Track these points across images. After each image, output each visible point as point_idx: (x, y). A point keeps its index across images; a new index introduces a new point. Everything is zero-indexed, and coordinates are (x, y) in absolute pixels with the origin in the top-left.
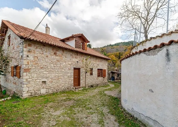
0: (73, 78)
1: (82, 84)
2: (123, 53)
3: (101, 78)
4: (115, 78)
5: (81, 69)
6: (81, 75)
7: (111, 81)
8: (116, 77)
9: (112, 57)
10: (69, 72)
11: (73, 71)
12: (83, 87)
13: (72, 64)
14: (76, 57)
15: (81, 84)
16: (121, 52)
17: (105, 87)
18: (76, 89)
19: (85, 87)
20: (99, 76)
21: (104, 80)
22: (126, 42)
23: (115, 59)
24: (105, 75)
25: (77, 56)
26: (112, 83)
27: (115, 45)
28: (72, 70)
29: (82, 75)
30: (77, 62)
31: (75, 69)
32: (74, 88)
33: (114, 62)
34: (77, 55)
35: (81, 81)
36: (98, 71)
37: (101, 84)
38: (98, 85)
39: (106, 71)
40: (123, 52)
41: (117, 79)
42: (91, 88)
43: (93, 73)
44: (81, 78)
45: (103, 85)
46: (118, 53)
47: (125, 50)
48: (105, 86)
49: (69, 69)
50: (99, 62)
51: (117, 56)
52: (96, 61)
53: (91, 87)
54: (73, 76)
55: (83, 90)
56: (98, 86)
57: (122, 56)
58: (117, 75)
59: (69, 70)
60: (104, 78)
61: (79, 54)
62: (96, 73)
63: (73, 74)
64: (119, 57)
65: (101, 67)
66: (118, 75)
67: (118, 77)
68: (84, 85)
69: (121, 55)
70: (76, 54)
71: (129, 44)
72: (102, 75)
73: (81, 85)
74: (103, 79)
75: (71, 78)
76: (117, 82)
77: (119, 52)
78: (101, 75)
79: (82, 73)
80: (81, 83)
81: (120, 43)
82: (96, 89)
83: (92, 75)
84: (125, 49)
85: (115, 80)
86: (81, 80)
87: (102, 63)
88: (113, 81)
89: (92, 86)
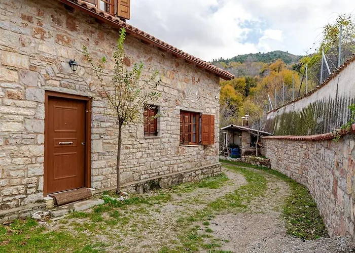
0: (40, 150)
1: (101, 177)
2: (256, 80)
3: (193, 150)
4: (243, 150)
5: (95, 103)
6: (94, 130)
7: (229, 158)
8: (244, 147)
9: (228, 90)
10: (12, 110)
11: (43, 106)
12: (105, 193)
13: (33, 68)
14: (59, 38)
15: (94, 179)
16: (250, 77)
17: (212, 186)
18: (56, 205)
19: (118, 193)
20: (185, 139)
21: (208, 158)
22: (262, 53)
23: (235, 97)
24: (209, 137)
25: (74, 34)
26: (234, 168)
27: (235, 59)
28: (33, 104)
29: (100, 134)
30: (71, 63)
31: (53, 98)
32: (49, 200)
33: (233, 103)
34: (73, 28)
35: (95, 165)
36: (183, 119)
37: (193, 174)
38: (181, 176)
39: (216, 122)
40: (258, 77)
41: (247, 153)
42: (150, 194)
43: (162, 126)
44: (97, 146)
45: (201, 177)
46: (243, 79)
47: (262, 74)
48: (211, 180)
49: (10, 96)
50: (187, 81)
51: (241, 87)
52: (176, 76)
53: (152, 188)
54: (41, 139)
55: (98, 210)
56: (180, 182)
57: (253, 88)
58: (249, 140)
59: (8, 101)
60: (205, 147)
61: (85, 26)
62: (173, 128)
63: (41, 127)
64: (246, 91)
65: (194, 105)
66: (253, 139)
67: (252, 145)
68: (112, 183)
69: (252, 86)
70: (63, 18)
71: (271, 59)
72: (197, 135)
73: (94, 185)
74: (202, 152)
75: (24, 148)
76: (249, 165)
77: (247, 77)
78: (193, 138)
79: (103, 125)
80: (94, 172)
81: (246, 56)
82: (169, 199)
83: (156, 134)
84: (261, 71)
85: (240, 157)
86: (94, 157)
87: (200, 89)
88: (234, 159)
89: (154, 185)
